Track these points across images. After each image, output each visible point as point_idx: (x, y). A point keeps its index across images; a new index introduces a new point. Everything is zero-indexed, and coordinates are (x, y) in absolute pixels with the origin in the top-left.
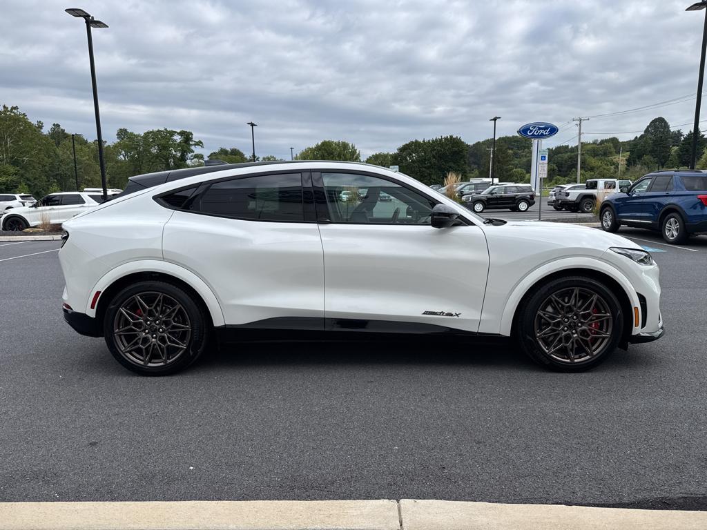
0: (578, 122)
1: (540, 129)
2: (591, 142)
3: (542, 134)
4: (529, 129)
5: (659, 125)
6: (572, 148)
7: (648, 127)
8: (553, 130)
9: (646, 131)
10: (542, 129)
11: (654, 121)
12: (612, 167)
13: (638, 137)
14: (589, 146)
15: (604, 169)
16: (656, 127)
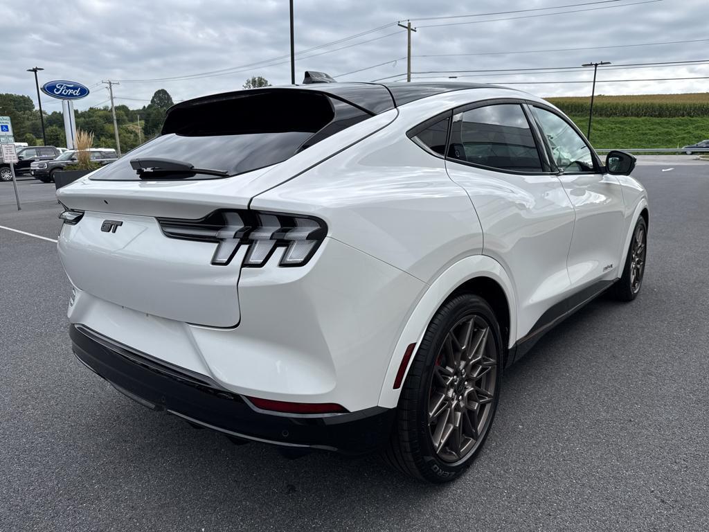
0: (108, 85)
1: (68, 88)
2: (102, 108)
3: (72, 95)
4: (55, 87)
5: (162, 96)
6: (82, 113)
7: (153, 98)
8: (84, 92)
9: (153, 101)
10: (71, 88)
11: (159, 92)
12: (132, 135)
13: (146, 106)
14: (101, 113)
15: (125, 136)
16: (161, 99)
